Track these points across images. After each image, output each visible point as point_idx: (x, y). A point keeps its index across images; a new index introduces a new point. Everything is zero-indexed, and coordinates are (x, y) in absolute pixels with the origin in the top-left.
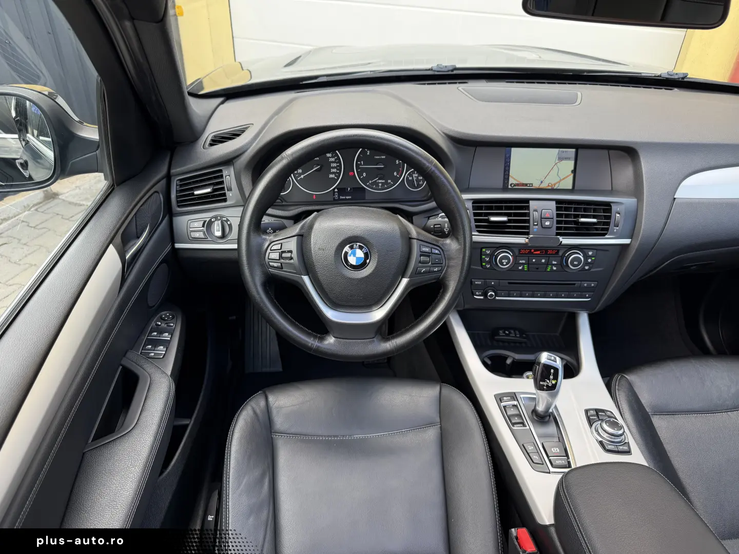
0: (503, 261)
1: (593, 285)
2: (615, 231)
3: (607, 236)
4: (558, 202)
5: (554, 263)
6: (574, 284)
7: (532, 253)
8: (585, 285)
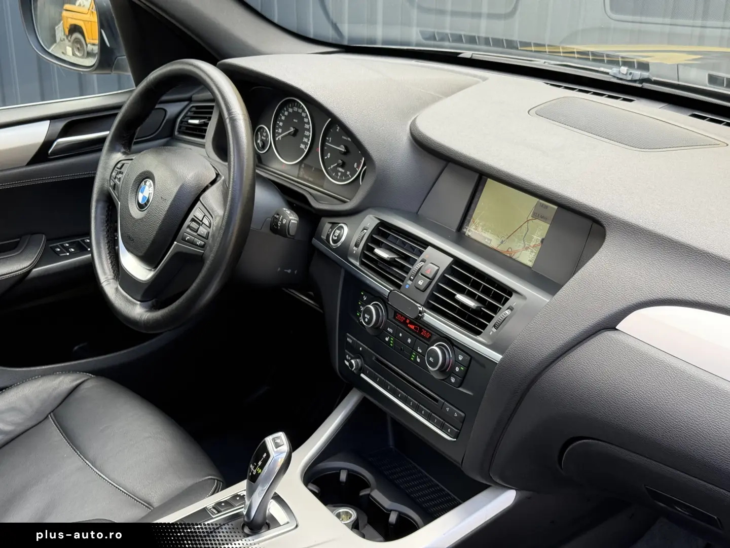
0: (366, 316)
1: (456, 415)
2: (491, 333)
3: (479, 338)
4: (457, 261)
5: (419, 350)
6: (437, 400)
7: (406, 324)
8: (448, 409)
